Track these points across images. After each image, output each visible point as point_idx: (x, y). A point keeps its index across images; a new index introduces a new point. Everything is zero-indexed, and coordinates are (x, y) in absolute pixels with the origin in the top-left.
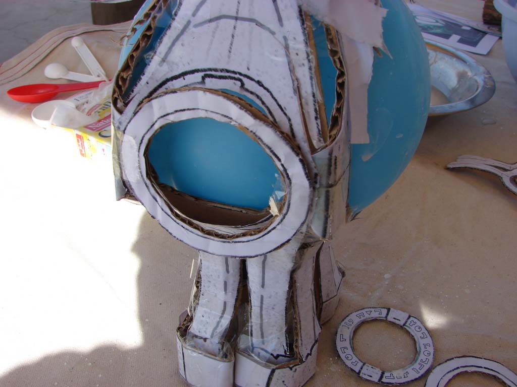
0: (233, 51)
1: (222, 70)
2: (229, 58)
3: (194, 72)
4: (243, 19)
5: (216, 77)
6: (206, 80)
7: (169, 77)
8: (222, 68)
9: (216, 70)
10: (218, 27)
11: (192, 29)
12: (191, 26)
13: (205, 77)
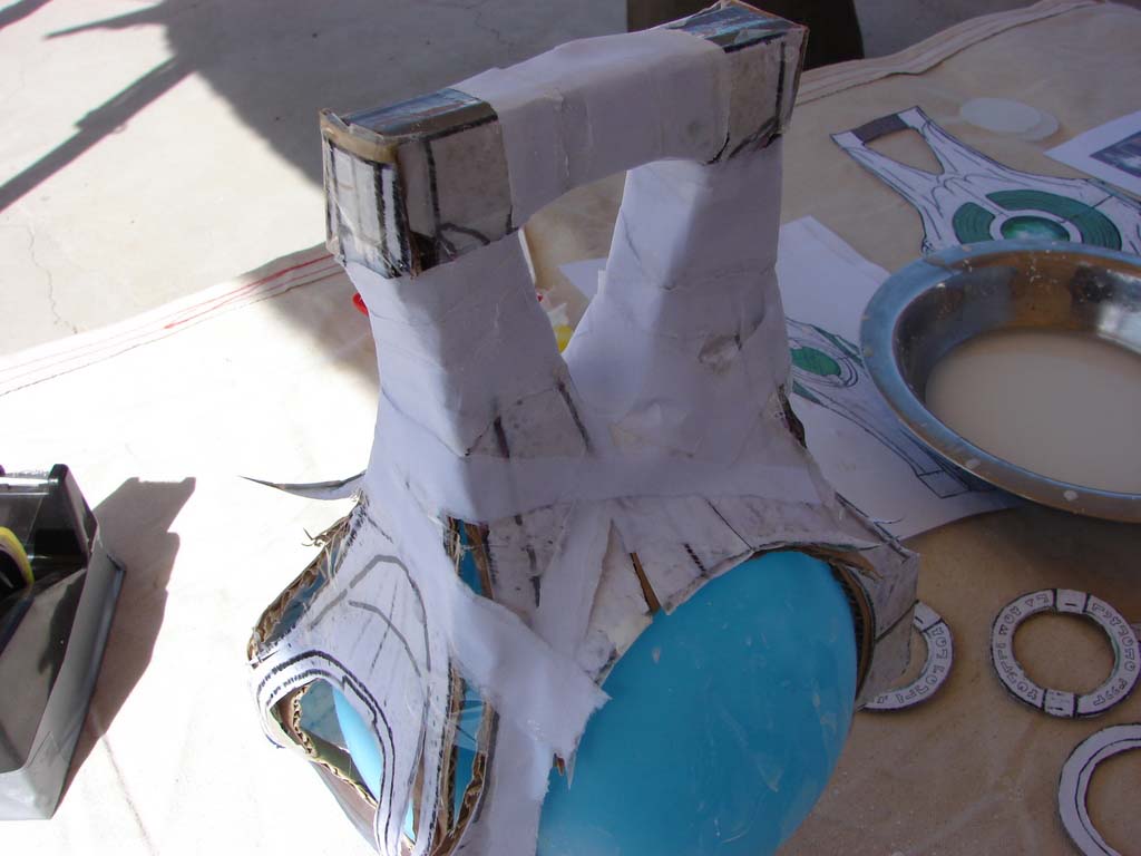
0: (376, 665)
2: (371, 672)
3: (337, 663)
4: (395, 630)
5: (354, 689)
6: (346, 684)
7: (317, 649)
8: (361, 681)
9: (355, 680)
10: (370, 621)
11: (347, 604)
12: (346, 599)
13: (345, 679)
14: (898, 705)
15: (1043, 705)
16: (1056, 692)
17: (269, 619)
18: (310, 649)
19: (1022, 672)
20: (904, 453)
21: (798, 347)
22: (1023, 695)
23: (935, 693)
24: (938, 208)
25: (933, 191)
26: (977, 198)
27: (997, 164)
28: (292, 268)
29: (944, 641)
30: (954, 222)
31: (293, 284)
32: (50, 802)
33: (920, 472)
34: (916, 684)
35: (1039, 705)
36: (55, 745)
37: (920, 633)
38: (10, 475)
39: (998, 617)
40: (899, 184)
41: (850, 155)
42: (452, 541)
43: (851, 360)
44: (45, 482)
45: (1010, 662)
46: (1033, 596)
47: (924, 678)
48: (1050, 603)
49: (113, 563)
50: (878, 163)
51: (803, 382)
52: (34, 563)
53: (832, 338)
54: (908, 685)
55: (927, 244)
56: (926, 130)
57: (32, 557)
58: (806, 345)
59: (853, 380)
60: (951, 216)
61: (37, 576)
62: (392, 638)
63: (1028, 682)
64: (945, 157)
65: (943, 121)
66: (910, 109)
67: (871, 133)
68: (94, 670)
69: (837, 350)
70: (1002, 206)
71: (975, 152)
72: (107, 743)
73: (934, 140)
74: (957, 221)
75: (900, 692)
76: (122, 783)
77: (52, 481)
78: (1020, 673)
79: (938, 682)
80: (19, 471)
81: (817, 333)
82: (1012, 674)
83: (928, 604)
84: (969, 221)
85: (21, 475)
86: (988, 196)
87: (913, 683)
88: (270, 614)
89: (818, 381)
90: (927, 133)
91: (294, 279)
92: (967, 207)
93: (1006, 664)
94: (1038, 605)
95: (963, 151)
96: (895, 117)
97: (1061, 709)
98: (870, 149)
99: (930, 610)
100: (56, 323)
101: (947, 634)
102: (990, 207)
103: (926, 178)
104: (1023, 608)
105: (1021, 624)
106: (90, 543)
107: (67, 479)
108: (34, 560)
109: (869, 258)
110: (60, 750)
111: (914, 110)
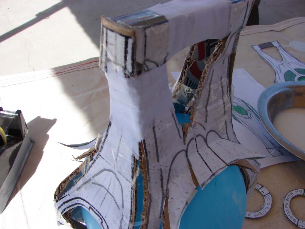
0: (102, 204)
1: (96, 210)
2: (100, 206)
3: (87, 202)
4: (110, 193)
5: (94, 211)
6: (91, 209)
7: (79, 197)
8: (96, 209)
9: (94, 208)
10: (100, 189)
11: (91, 183)
12: (91, 182)
13: (90, 208)
14: (254, 217)
15: (297, 224)
16: (302, 221)
17: (62, 186)
18: (77, 196)
19: (292, 213)
20: (264, 142)
21: (236, 105)
22: (292, 220)
23: (265, 215)
24: (280, 70)
25: (279, 65)
26: (291, 69)
27: (298, 60)
28: (95, 62)
29: (270, 200)
30: (284, 75)
31: (94, 66)
32: (2, 209)
33: (268, 148)
34: (260, 212)
35: (296, 224)
36: (6, 192)
37: (263, 196)
38: (4, 111)
39: (287, 195)
40: (270, 62)
41: (257, 52)
42: (135, 167)
43: (251, 111)
44: (14, 114)
45: (289, 209)
46: (298, 190)
47: (262, 210)
48: (303, 193)
49: (31, 140)
50: (264, 55)
51: (237, 116)
52: (7, 137)
53: (246, 103)
54: (258, 211)
55: (276, 81)
56: (279, 48)
57: (7, 135)
58: (239, 105)
59: (251, 117)
60: (284, 73)
61: (8, 142)
62: (109, 196)
63: (293, 216)
64: (284, 56)
65: (284, 46)
66: (275, 41)
67: (263, 46)
68: (21, 170)
69: (247, 107)
70: (299, 73)
71: (292, 56)
72: (21, 194)
73: (281, 51)
74: (285, 75)
75: (255, 213)
76: (24, 206)
77: (16, 114)
78: (291, 213)
79: (266, 212)
80: (7, 110)
81: (242, 101)
82: (289, 213)
83: (266, 187)
84: (289, 76)
85: (7, 111)
86: (295, 69)
87: (259, 211)
88: (62, 184)
89: (241, 116)
90: (279, 49)
91: (94, 65)
92: (289, 71)
93: (287, 210)
94: (299, 193)
95: (289, 55)
96: (270, 43)
97: (303, 226)
98: (263, 51)
99: (266, 189)
100: (29, 66)
101: (271, 198)
102: (295, 72)
103: (277, 61)
104: (295, 193)
105: (293, 198)
106: (25, 134)
107: (20, 115)
108: (8, 136)
109: (259, 82)
110: (7, 194)
111: (276, 42)
